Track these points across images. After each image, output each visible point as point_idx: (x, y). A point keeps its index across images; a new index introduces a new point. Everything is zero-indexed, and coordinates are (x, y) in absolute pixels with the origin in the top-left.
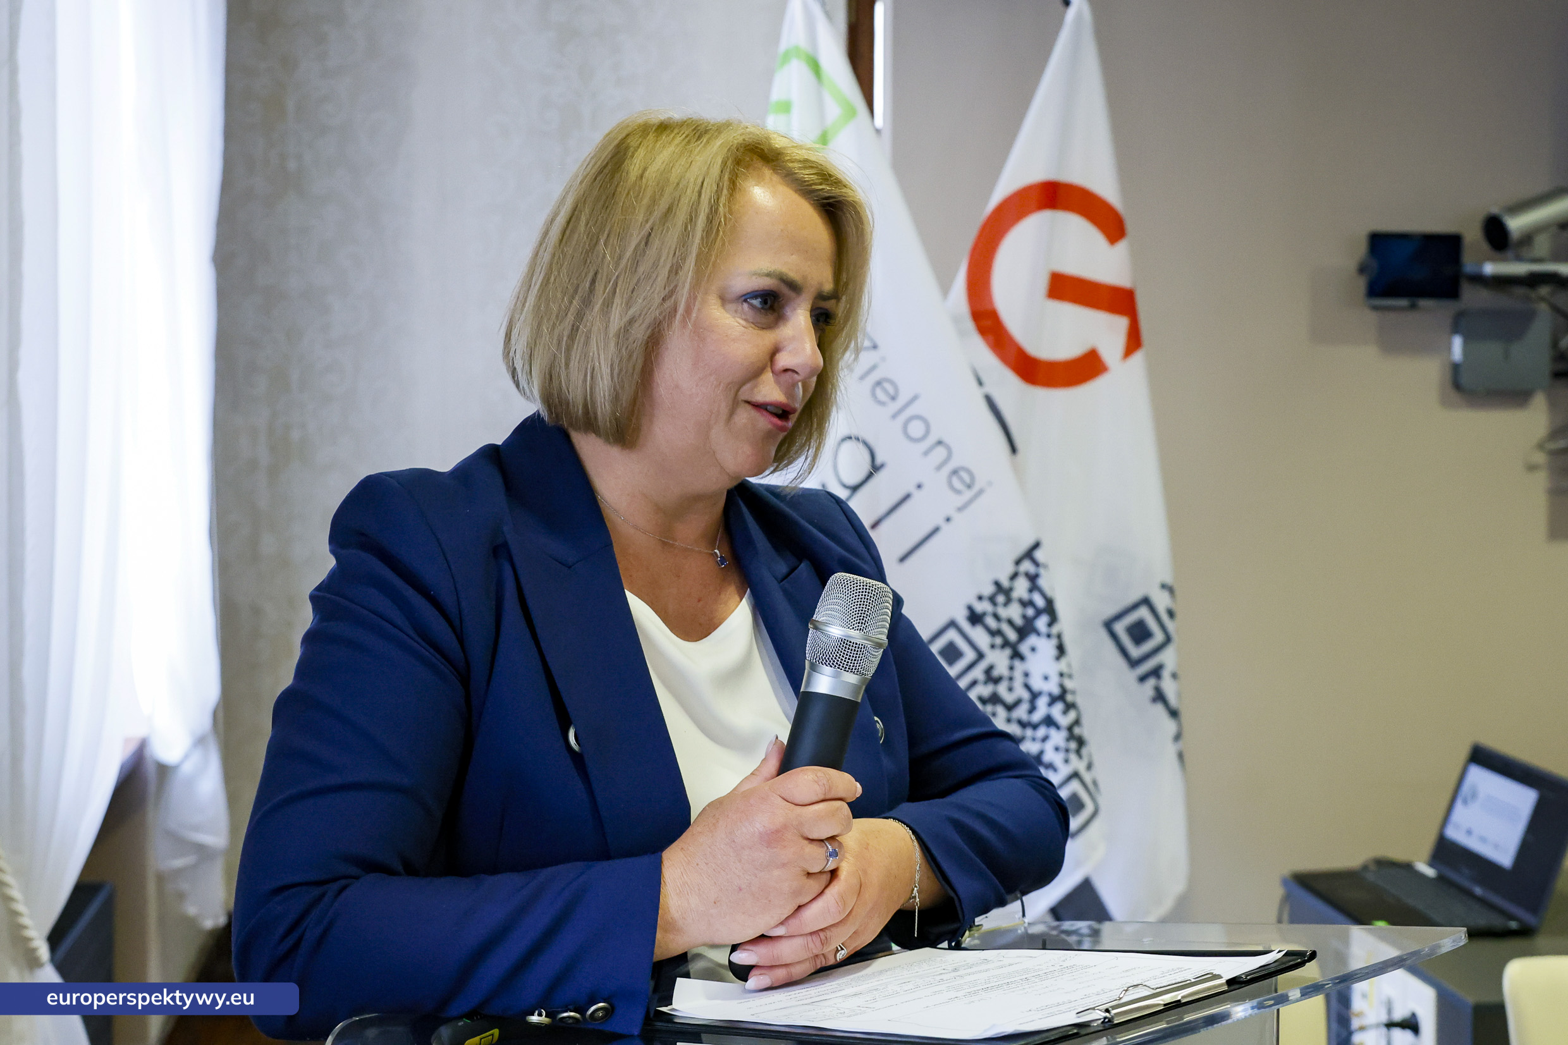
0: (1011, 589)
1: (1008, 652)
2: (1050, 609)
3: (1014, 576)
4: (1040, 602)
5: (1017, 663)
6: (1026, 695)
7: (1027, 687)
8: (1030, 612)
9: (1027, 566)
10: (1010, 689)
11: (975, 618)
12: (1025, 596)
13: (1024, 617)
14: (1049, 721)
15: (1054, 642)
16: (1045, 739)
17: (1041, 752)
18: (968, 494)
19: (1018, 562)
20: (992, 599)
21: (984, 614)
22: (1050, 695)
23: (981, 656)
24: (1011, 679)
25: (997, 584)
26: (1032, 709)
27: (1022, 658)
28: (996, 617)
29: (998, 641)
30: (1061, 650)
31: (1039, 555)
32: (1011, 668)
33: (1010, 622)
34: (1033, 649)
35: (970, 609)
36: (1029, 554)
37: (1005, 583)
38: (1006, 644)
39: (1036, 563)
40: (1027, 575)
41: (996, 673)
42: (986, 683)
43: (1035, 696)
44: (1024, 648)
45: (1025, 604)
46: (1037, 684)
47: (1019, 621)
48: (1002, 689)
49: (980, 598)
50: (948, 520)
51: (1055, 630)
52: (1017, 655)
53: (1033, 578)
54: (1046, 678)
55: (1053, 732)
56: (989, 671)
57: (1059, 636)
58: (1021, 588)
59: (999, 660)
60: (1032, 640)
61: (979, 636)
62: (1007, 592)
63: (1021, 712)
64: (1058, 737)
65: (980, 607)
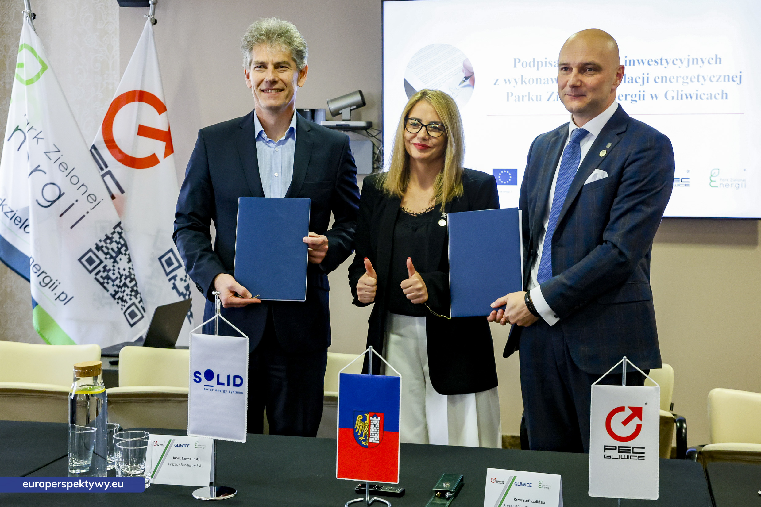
0: (112, 238)
1: (112, 260)
2: (125, 245)
3: (114, 233)
4: (122, 242)
5: (115, 264)
6: (119, 276)
7: (119, 273)
8: (120, 246)
9: (118, 229)
10: (114, 274)
11: (98, 248)
12: (118, 240)
13: (117, 247)
14: (125, 285)
15: (127, 256)
16: (124, 291)
17: (123, 296)
18: (95, 204)
19: (115, 228)
20: (105, 241)
21: (102, 247)
22: (125, 275)
23: (101, 262)
24: (114, 270)
25: (106, 235)
26: (120, 282)
27: (118, 263)
28: (108, 248)
29: (108, 256)
30: (130, 261)
31: (121, 225)
32: (114, 266)
33: (112, 249)
34: (120, 259)
35: (96, 244)
36: (119, 225)
37: (110, 236)
38: (112, 257)
39: (122, 229)
40: (118, 232)
41: (107, 268)
42: (104, 271)
43: (121, 276)
44: (118, 259)
45: (118, 243)
46: (122, 272)
47: (116, 250)
48: (110, 274)
49: (100, 241)
50: (88, 213)
51: (127, 253)
52: (115, 261)
53: (120, 234)
54: (124, 269)
55: (126, 288)
56: (105, 267)
57: (129, 255)
58: (116, 237)
59: (109, 263)
60: (120, 256)
61: (100, 254)
62: (111, 239)
63: (117, 282)
64: (128, 291)
65: (100, 244)
